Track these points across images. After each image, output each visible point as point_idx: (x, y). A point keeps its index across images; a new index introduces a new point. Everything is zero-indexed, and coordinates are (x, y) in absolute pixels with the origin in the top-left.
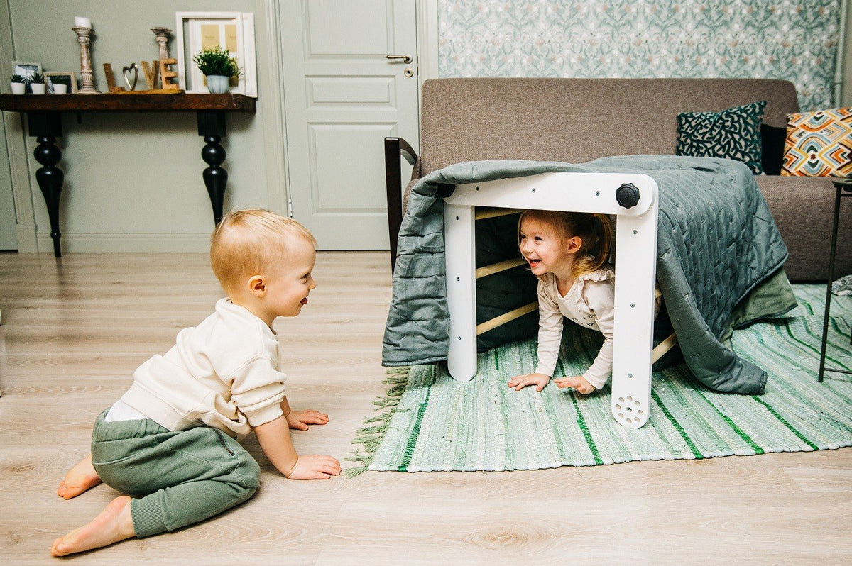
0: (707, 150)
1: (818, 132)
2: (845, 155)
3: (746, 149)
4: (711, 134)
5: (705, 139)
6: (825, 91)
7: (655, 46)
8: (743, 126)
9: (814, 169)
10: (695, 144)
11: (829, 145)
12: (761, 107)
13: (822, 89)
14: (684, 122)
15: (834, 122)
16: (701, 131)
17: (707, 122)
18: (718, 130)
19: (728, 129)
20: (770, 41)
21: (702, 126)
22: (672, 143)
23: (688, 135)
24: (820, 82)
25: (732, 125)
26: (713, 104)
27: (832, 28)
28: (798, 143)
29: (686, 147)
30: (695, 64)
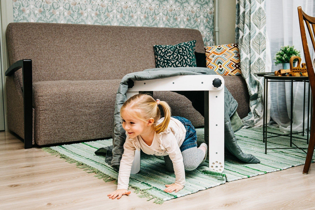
0: (173, 64)
1: (221, 55)
2: (234, 66)
3: (190, 63)
4: (173, 56)
5: (171, 59)
6: (211, 35)
7: (134, 9)
8: (188, 52)
9: (222, 72)
10: (166, 61)
11: (226, 61)
12: (194, 43)
13: (209, 34)
14: (158, 50)
15: (227, 51)
16: (168, 55)
17: (170, 50)
18: (176, 54)
19: (181, 53)
20: (186, 9)
21: (168, 52)
22: (153, 61)
23: (162, 57)
24: (208, 30)
25: (183, 52)
26: (168, 41)
27: (211, 5)
28: (213, 60)
29: (161, 63)
30: (154, 19)
